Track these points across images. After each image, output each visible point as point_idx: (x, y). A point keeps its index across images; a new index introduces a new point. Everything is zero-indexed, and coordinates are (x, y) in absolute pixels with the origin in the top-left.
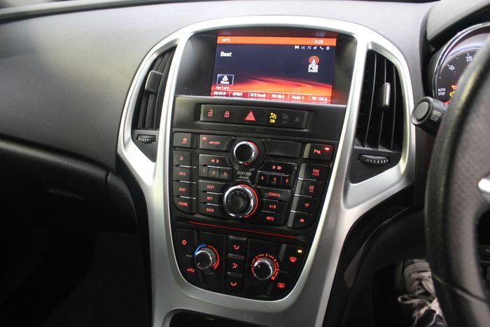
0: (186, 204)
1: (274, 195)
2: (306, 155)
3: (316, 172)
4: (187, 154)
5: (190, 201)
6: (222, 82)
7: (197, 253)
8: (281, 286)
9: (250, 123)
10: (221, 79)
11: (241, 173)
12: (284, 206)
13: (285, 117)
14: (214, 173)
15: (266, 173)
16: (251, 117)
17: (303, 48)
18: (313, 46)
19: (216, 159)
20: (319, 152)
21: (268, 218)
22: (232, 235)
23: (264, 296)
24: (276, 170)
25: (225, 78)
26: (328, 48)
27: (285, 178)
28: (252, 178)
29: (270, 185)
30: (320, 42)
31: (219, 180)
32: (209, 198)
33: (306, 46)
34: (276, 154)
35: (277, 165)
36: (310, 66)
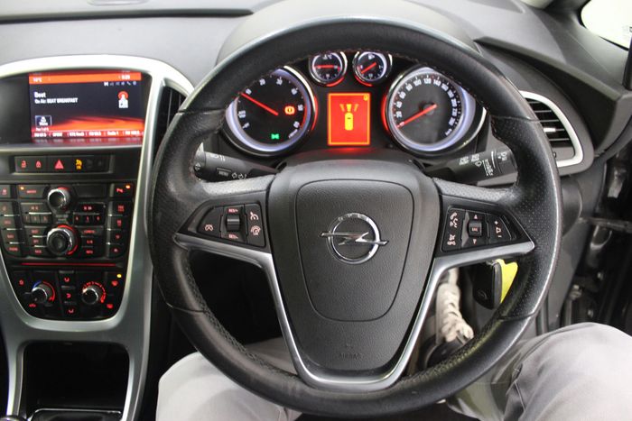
0: (16, 249)
1: (89, 232)
2: (111, 195)
3: (121, 208)
4: (9, 204)
5: (20, 247)
6: (41, 124)
7: (34, 289)
8: (110, 306)
9: (60, 171)
10: (39, 120)
11: (60, 216)
12: (100, 240)
13: (89, 162)
14: (35, 219)
15: (80, 214)
16: (59, 165)
17: (112, 84)
18: (121, 82)
19: (35, 206)
20: (121, 191)
21: (88, 252)
22: (62, 270)
23: (99, 317)
24: (87, 211)
25: (43, 118)
26: (135, 83)
27: (96, 216)
28: (70, 220)
29: (84, 224)
30: (127, 77)
31: (41, 224)
32: (35, 241)
33: (115, 83)
34: (86, 196)
35: (87, 206)
36: (120, 102)
